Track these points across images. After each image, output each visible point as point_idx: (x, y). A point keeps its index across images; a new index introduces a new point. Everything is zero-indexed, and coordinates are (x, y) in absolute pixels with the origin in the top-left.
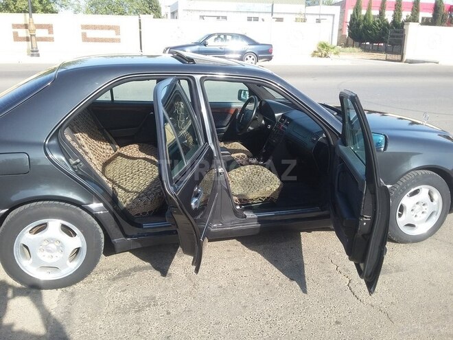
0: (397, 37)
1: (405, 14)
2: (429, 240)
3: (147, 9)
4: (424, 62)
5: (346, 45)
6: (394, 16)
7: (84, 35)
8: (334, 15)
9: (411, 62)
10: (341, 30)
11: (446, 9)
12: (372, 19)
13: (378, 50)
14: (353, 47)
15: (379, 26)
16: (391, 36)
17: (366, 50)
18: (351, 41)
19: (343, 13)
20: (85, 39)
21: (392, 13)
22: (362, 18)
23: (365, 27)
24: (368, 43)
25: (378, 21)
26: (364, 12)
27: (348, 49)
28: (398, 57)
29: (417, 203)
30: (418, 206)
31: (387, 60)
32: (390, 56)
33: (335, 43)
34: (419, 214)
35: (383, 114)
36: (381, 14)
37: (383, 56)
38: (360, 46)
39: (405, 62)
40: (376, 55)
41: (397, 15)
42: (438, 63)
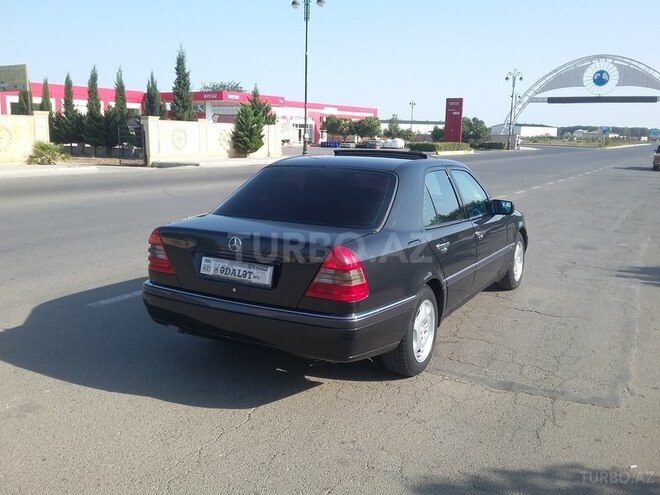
4: (179, 165)
6: (89, 106)
9: (161, 165)
31: (122, 165)
36: (68, 104)
39: (152, 166)
41: (93, 106)
42: (198, 165)
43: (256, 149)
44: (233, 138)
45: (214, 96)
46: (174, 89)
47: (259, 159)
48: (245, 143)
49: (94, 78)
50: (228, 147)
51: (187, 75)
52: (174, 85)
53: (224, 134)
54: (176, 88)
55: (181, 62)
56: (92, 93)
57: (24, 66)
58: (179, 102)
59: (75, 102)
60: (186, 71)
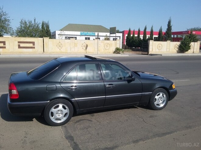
0: (146, 45)
1: (148, 36)
2: (164, 109)
3: (46, 35)
4: (156, 55)
5: (125, 48)
6: (143, 37)
7: (19, 46)
8: (120, 37)
9: (152, 55)
10: (123, 42)
11: (163, 34)
12: (135, 38)
13: (138, 50)
14: (128, 49)
15: (138, 41)
16: (144, 45)
17: (133, 50)
18: (127, 47)
19: (123, 36)
20: (19, 47)
21: (143, 36)
22: (131, 38)
23: (132, 41)
24: (134, 48)
25: (137, 39)
26: (132, 35)
27: (126, 50)
28: (146, 53)
29: (159, 98)
30: (160, 99)
31: (142, 54)
32: (143, 53)
33: (121, 48)
34: (160, 101)
35: (143, 72)
36: (139, 36)
37: (141, 53)
38: (131, 49)
39: (149, 55)
40: (138, 52)
41: (145, 37)
42: (161, 55)
43: (187, 51)
44: (179, 47)
45: (186, 33)
46: (166, 31)
47: (189, 54)
48: (183, 48)
49: (145, 29)
50: (177, 50)
51: (171, 27)
52: (166, 30)
53: (176, 45)
54: (167, 31)
55: (169, 22)
56: (145, 33)
57: (115, 27)
58: (167, 35)
59: (141, 36)
60: (171, 25)
